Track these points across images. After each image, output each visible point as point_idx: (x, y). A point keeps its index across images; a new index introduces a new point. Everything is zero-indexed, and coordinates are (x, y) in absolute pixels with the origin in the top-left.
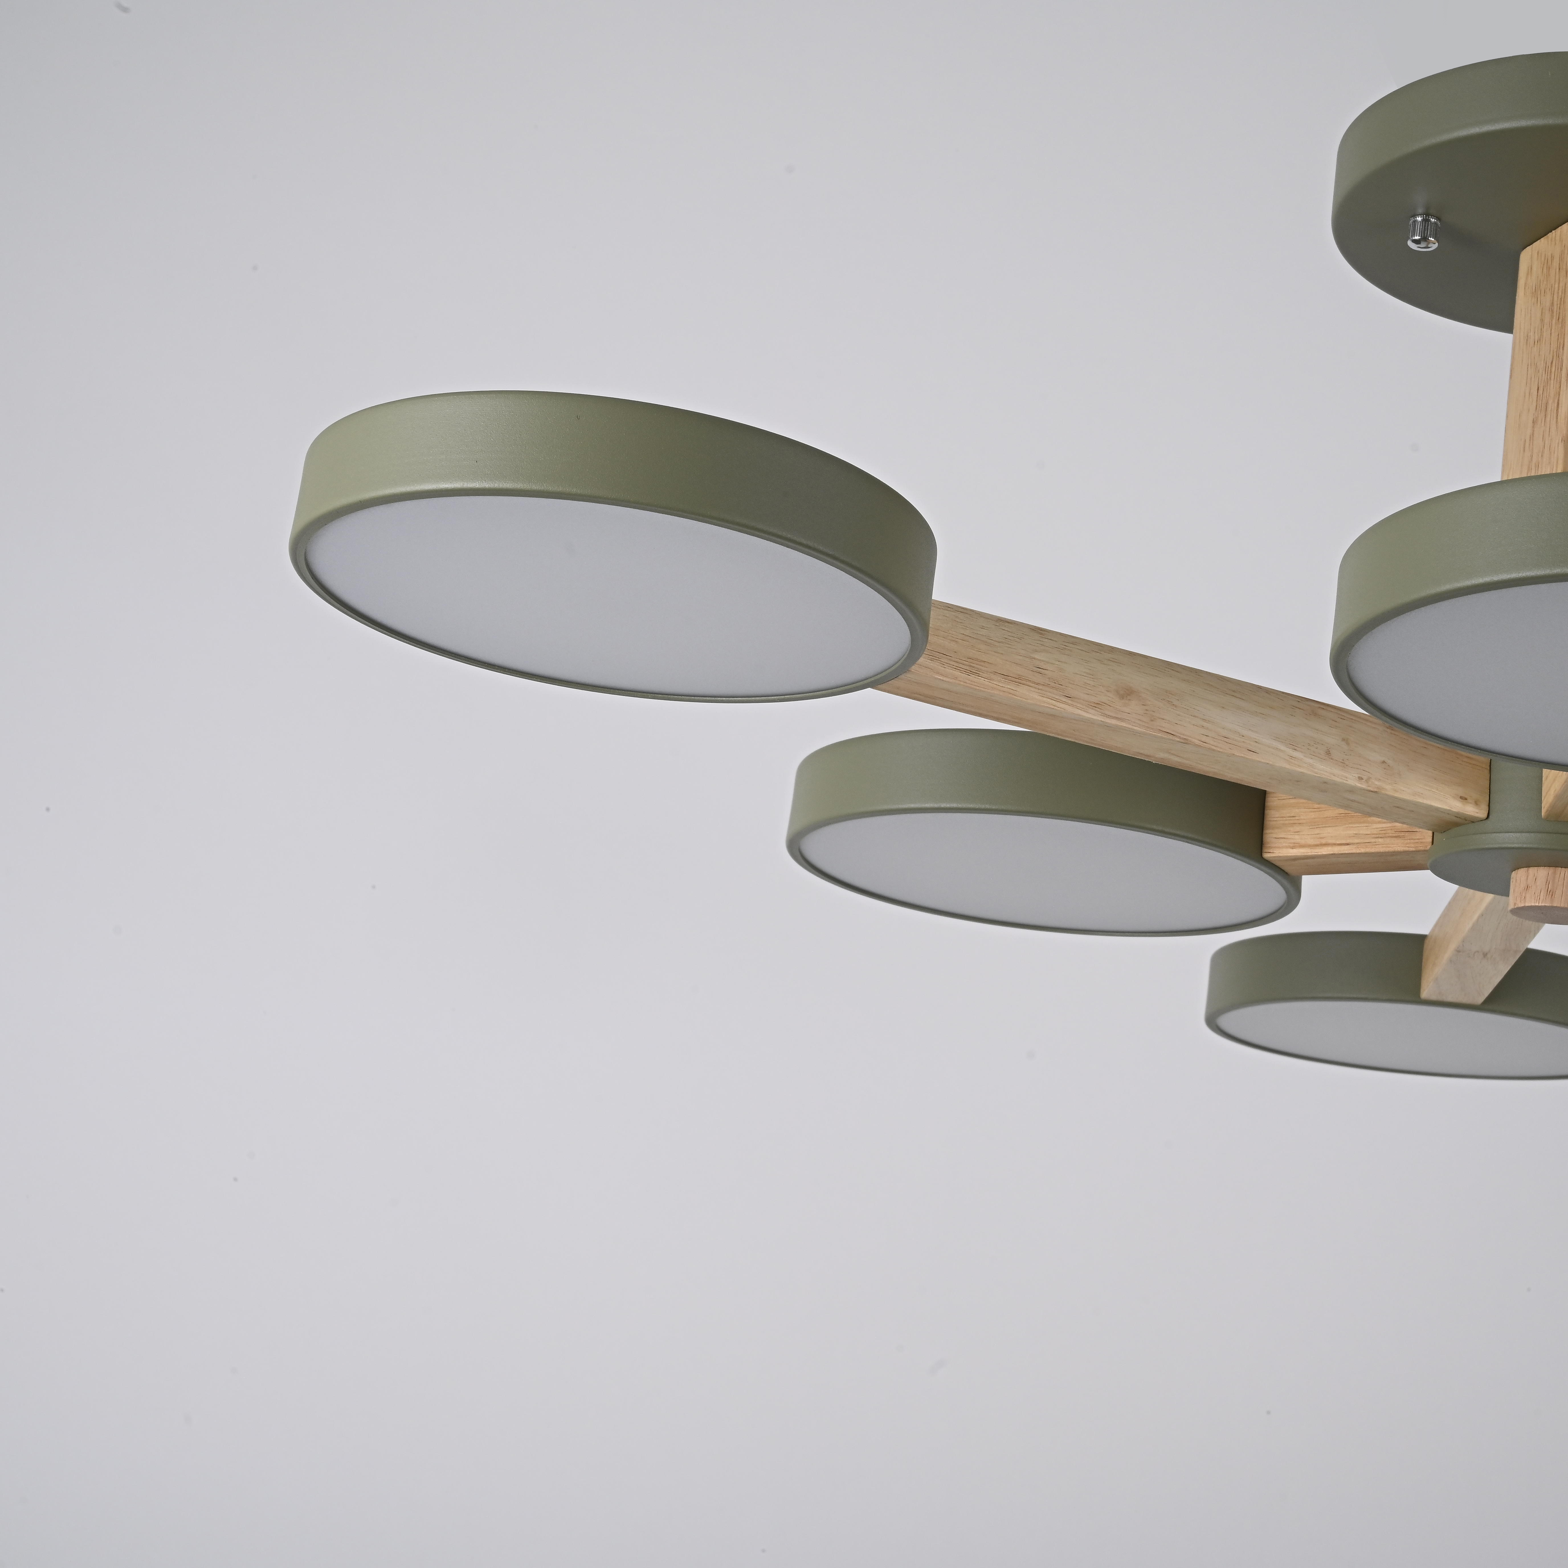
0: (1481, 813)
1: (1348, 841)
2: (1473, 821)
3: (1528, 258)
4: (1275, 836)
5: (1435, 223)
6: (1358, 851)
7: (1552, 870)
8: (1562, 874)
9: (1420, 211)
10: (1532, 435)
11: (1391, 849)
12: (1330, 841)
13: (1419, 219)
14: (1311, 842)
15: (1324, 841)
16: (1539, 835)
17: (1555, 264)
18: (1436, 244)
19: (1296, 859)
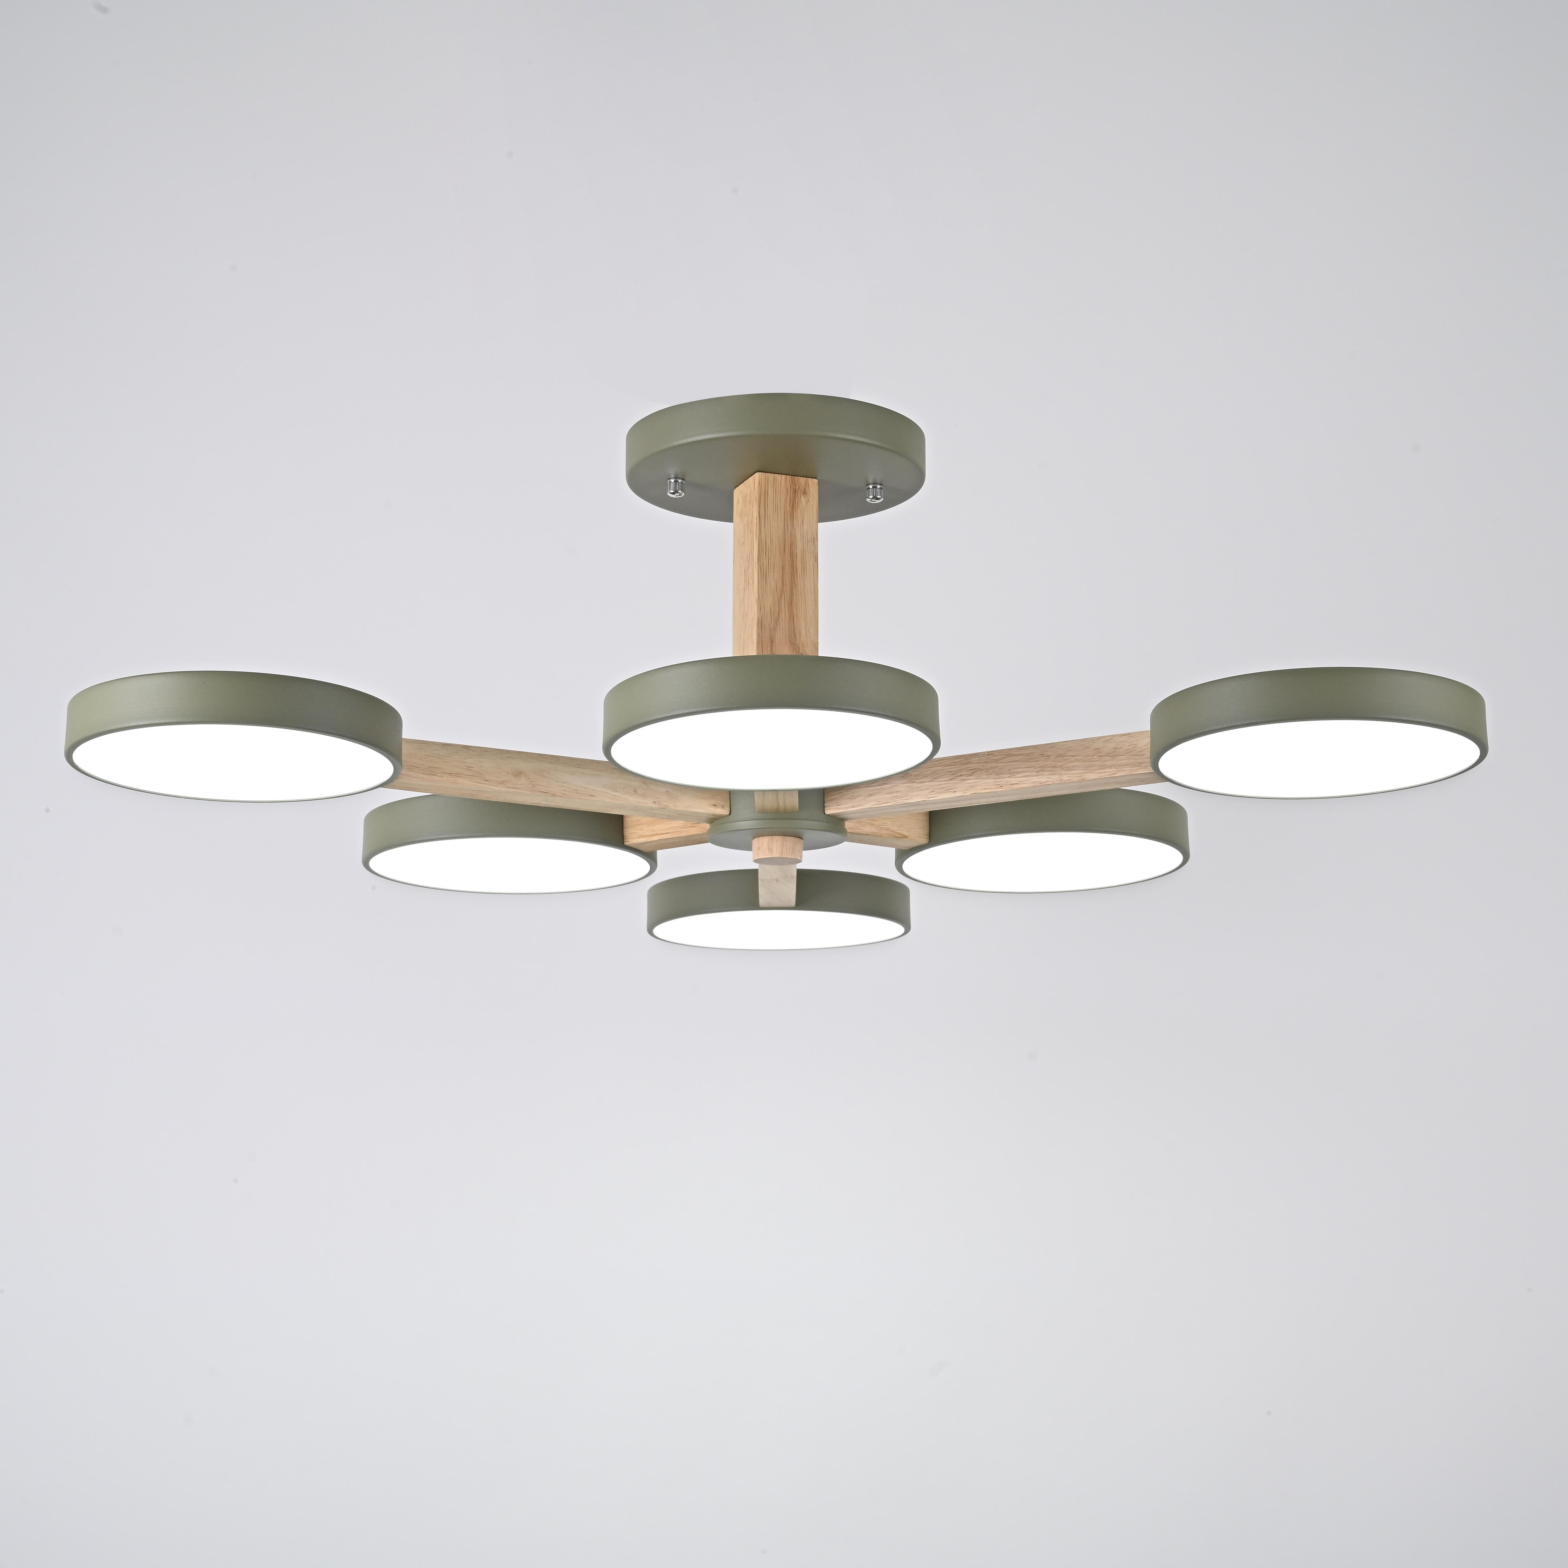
0: (725, 812)
1: (668, 831)
2: (722, 817)
3: (737, 492)
4: (629, 833)
5: (682, 483)
6: (673, 837)
7: (770, 837)
8: (776, 839)
9: (672, 476)
10: (743, 597)
11: (690, 834)
12: (658, 833)
13: (672, 481)
14: (648, 833)
15: (655, 833)
16: (756, 821)
17: (748, 499)
18: (683, 494)
19: (642, 844)
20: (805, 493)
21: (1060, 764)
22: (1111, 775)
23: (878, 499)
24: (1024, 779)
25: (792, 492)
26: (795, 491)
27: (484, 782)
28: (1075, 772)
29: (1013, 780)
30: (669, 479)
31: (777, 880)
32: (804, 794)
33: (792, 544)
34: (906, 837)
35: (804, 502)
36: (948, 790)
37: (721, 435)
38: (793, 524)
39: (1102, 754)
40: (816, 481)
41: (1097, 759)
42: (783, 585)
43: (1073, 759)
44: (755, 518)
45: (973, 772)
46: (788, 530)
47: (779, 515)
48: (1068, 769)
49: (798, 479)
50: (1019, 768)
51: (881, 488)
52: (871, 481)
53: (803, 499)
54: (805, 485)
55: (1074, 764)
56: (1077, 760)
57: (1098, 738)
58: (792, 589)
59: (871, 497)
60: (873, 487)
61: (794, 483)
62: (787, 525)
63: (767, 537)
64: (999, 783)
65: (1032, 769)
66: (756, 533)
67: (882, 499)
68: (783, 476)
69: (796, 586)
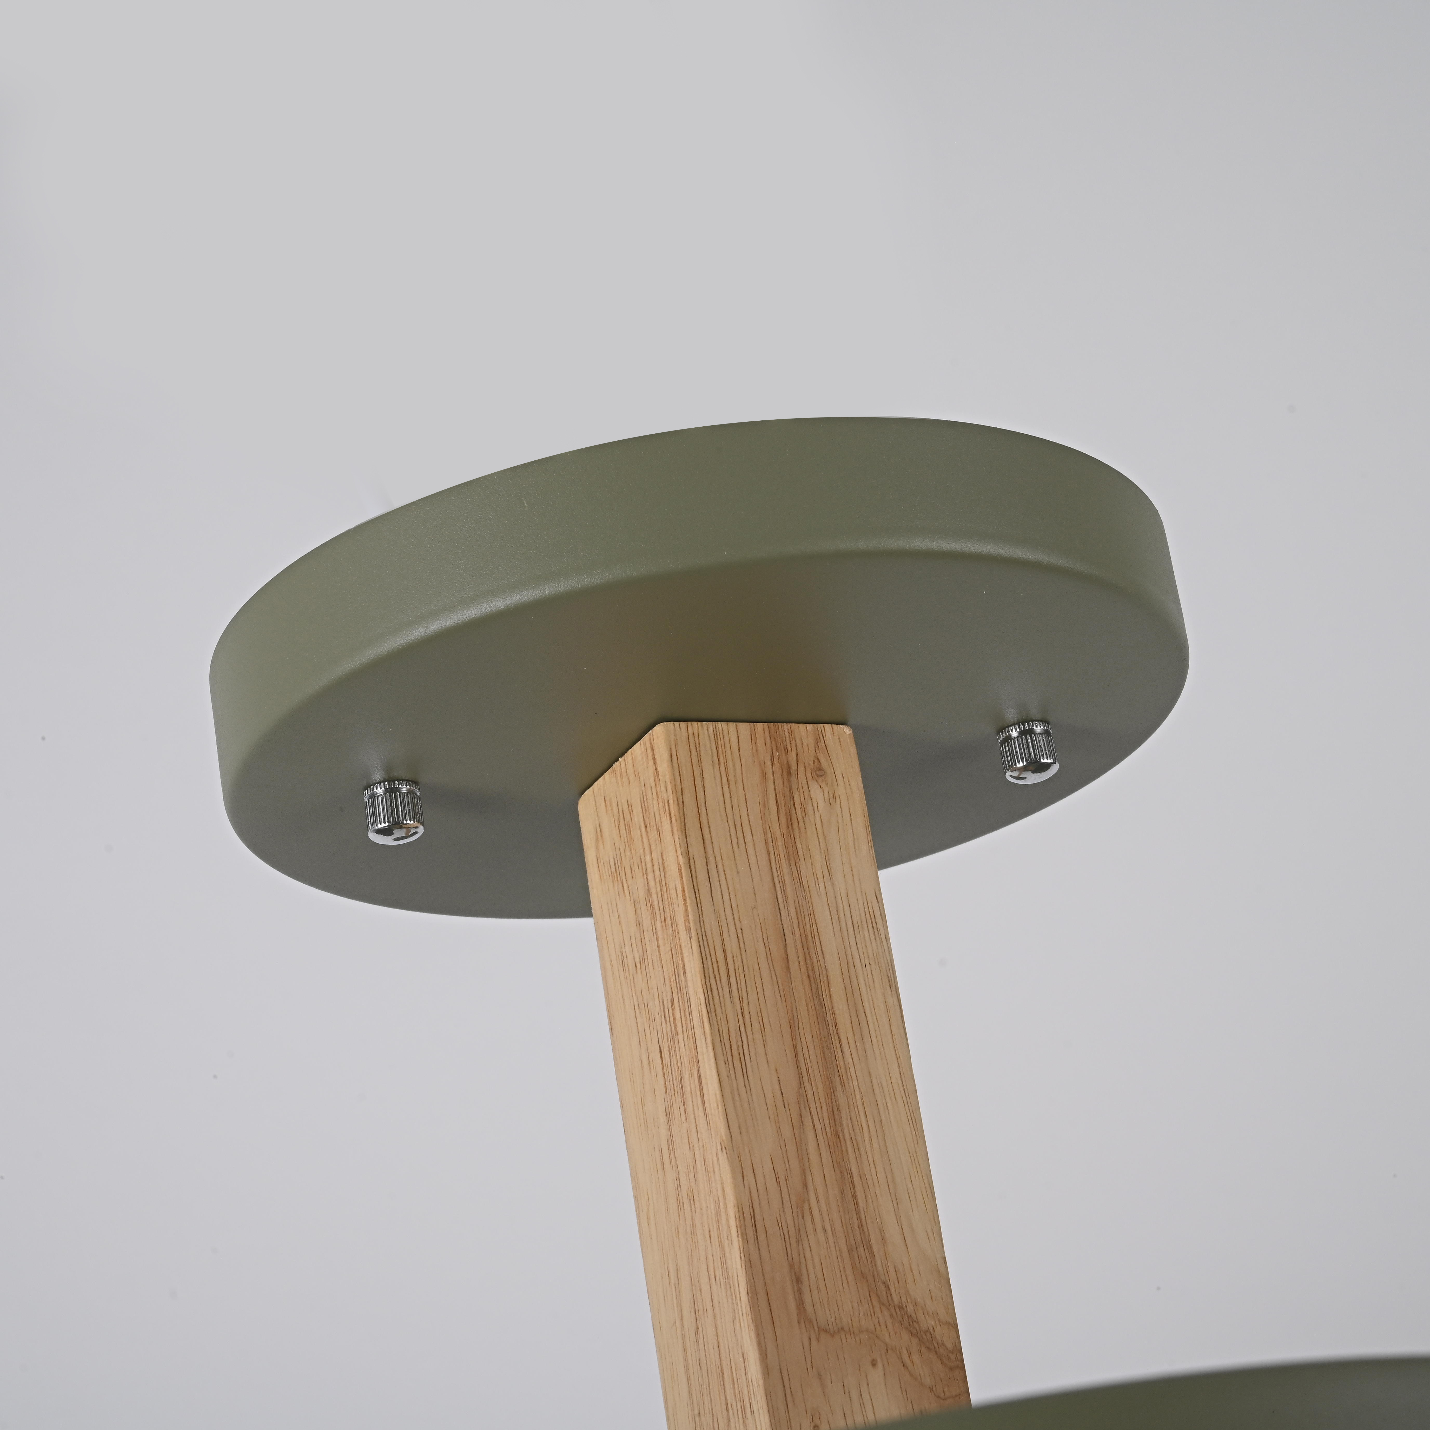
3: (593, 811)
5: (411, 792)
9: (378, 776)
10: (671, 1139)
13: (379, 790)
17: (635, 818)
18: (419, 830)
20: (819, 772)
23: (1040, 768)
25: (778, 775)
26: (788, 771)
30: (366, 787)
33: (808, 944)
35: (821, 805)
37: (547, 590)
38: (799, 875)
40: (847, 730)
42: (801, 1082)
44: (673, 869)
46: (786, 898)
47: (751, 851)
49: (791, 732)
51: (1046, 733)
52: (1011, 715)
53: (817, 793)
54: (817, 745)
58: (831, 1092)
59: (1018, 765)
60: (1022, 733)
61: (778, 747)
62: (782, 882)
63: (725, 929)
66: (686, 920)
67: (1055, 769)
68: (744, 728)
69: (843, 1084)
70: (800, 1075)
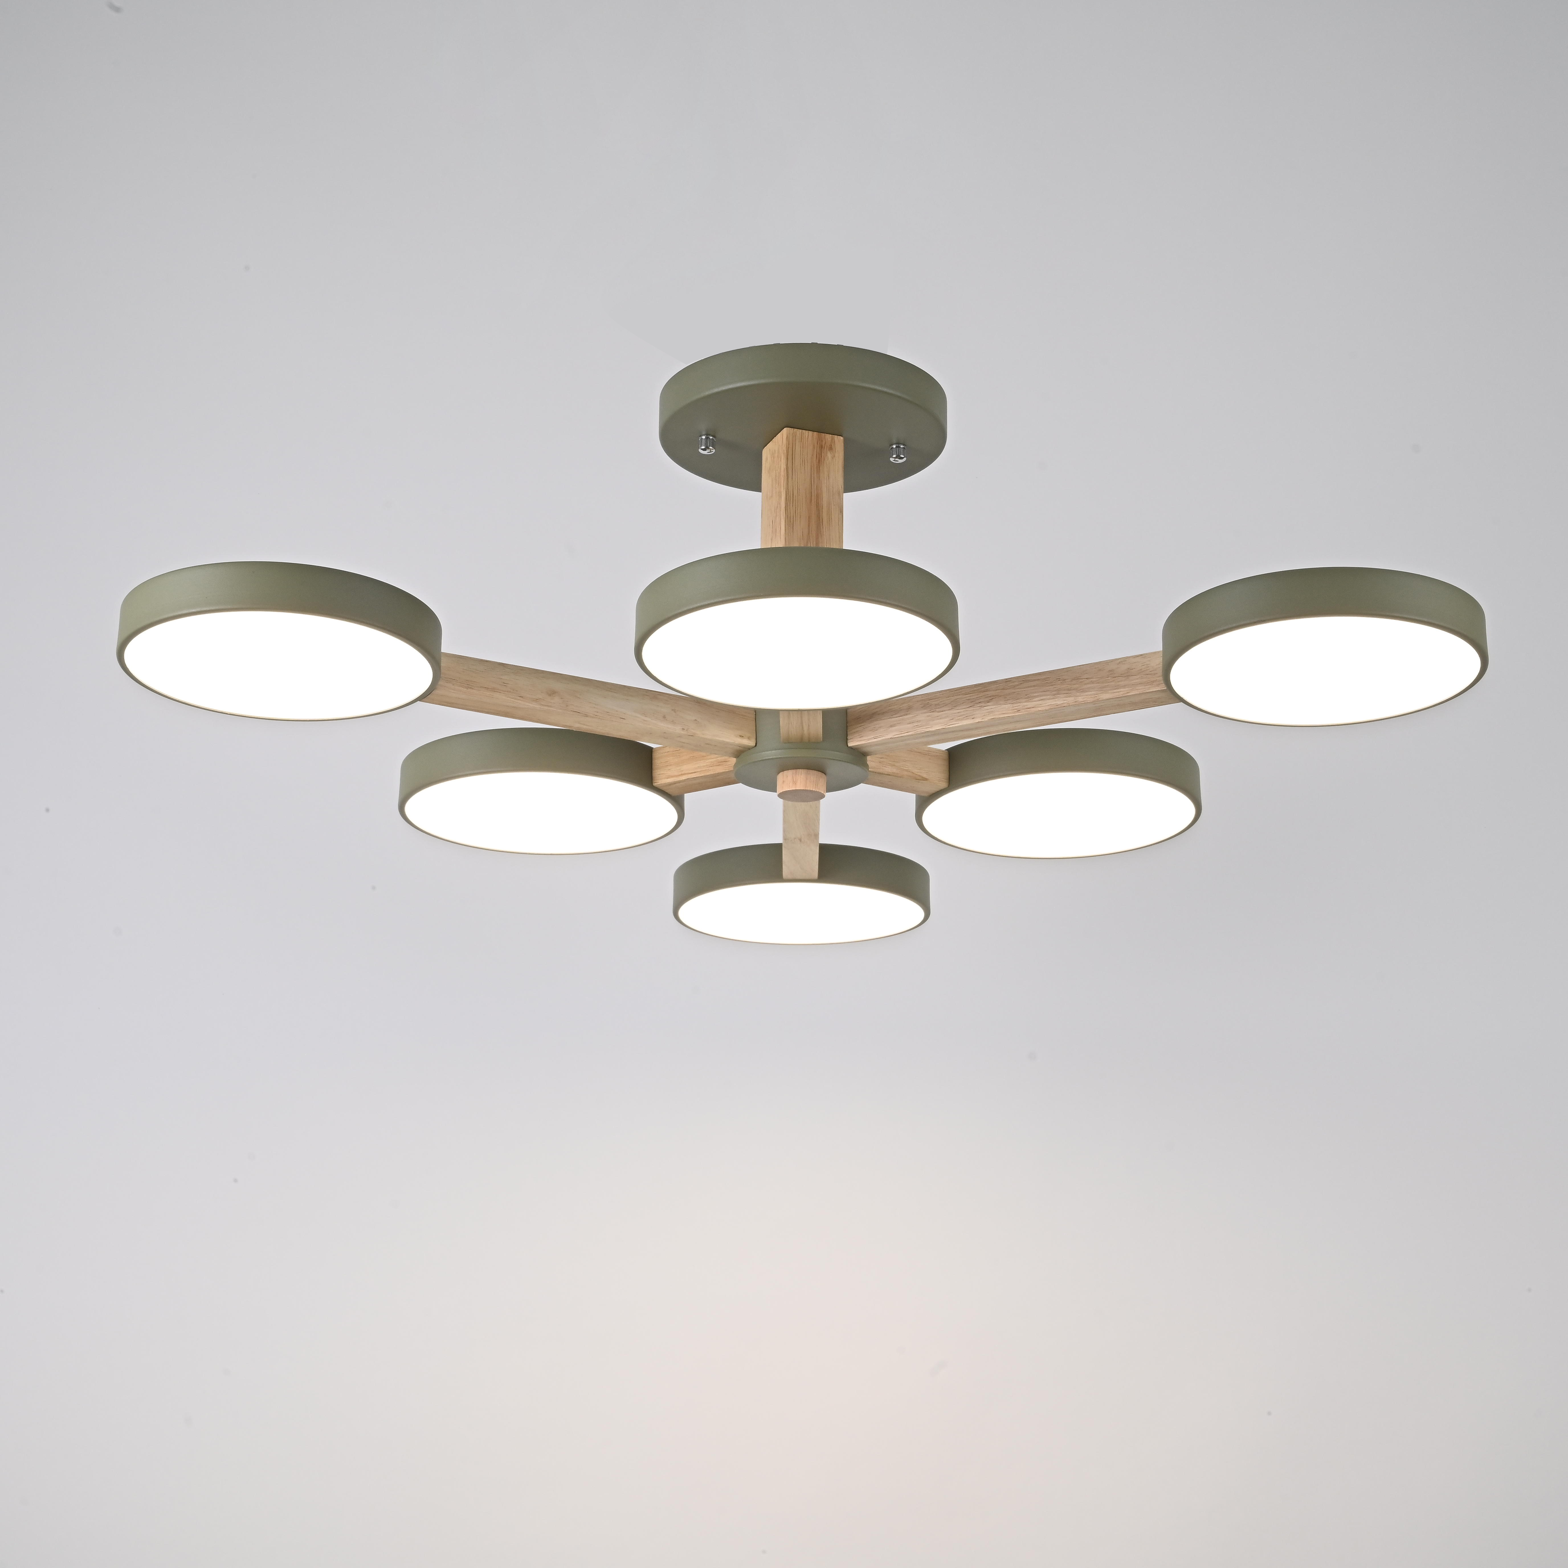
0: (751, 743)
1: (695, 771)
2: (749, 748)
3: (766, 453)
4: (658, 773)
6: (701, 775)
7: (794, 771)
8: (800, 772)
9: (704, 433)
11: (717, 772)
12: (686, 772)
13: (704, 437)
14: (676, 774)
15: (683, 773)
16: (784, 751)
17: (776, 455)
18: (714, 450)
19: (670, 784)
20: (831, 449)
21: (1075, 686)
22: (1125, 694)
23: (902, 458)
24: (1040, 702)
25: (818, 447)
26: (821, 447)
27: (519, 698)
28: (1090, 693)
29: (1030, 704)
30: (701, 436)
31: (800, 840)
32: (828, 714)
33: (818, 497)
34: (926, 779)
35: (830, 457)
36: (967, 717)
38: (819, 476)
39: (1115, 675)
40: (842, 438)
41: (1111, 680)
42: (809, 533)
43: (1088, 681)
44: (782, 469)
45: (990, 699)
46: (814, 482)
47: (806, 467)
48: (1083, 691)
49: (824, 436)
50: (1035, 693)
51: (904, 448)
52: (895, 441)
53: (829, 455)
54: (832, 441)
55: (1089, 686)
56: (1092, 682)
57: (1112, 661)
58: (817, 537)
59: (894, 456)
60: (896, 447)
61: (820, 440)
62: (814, 478)
63: (794, 488)
64: (1016, 708)
65: (1048, 693)
66: (784, 484)
67: (905, 459)
68: (810, 433)
69: (821, 536)
70: (809, 531)
